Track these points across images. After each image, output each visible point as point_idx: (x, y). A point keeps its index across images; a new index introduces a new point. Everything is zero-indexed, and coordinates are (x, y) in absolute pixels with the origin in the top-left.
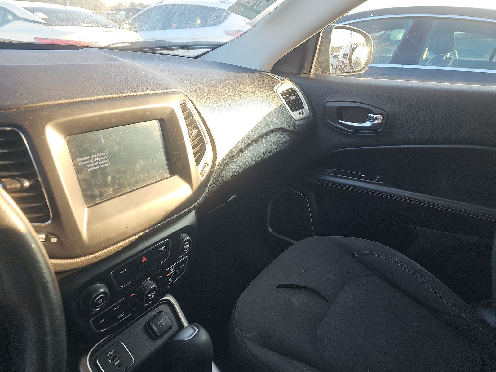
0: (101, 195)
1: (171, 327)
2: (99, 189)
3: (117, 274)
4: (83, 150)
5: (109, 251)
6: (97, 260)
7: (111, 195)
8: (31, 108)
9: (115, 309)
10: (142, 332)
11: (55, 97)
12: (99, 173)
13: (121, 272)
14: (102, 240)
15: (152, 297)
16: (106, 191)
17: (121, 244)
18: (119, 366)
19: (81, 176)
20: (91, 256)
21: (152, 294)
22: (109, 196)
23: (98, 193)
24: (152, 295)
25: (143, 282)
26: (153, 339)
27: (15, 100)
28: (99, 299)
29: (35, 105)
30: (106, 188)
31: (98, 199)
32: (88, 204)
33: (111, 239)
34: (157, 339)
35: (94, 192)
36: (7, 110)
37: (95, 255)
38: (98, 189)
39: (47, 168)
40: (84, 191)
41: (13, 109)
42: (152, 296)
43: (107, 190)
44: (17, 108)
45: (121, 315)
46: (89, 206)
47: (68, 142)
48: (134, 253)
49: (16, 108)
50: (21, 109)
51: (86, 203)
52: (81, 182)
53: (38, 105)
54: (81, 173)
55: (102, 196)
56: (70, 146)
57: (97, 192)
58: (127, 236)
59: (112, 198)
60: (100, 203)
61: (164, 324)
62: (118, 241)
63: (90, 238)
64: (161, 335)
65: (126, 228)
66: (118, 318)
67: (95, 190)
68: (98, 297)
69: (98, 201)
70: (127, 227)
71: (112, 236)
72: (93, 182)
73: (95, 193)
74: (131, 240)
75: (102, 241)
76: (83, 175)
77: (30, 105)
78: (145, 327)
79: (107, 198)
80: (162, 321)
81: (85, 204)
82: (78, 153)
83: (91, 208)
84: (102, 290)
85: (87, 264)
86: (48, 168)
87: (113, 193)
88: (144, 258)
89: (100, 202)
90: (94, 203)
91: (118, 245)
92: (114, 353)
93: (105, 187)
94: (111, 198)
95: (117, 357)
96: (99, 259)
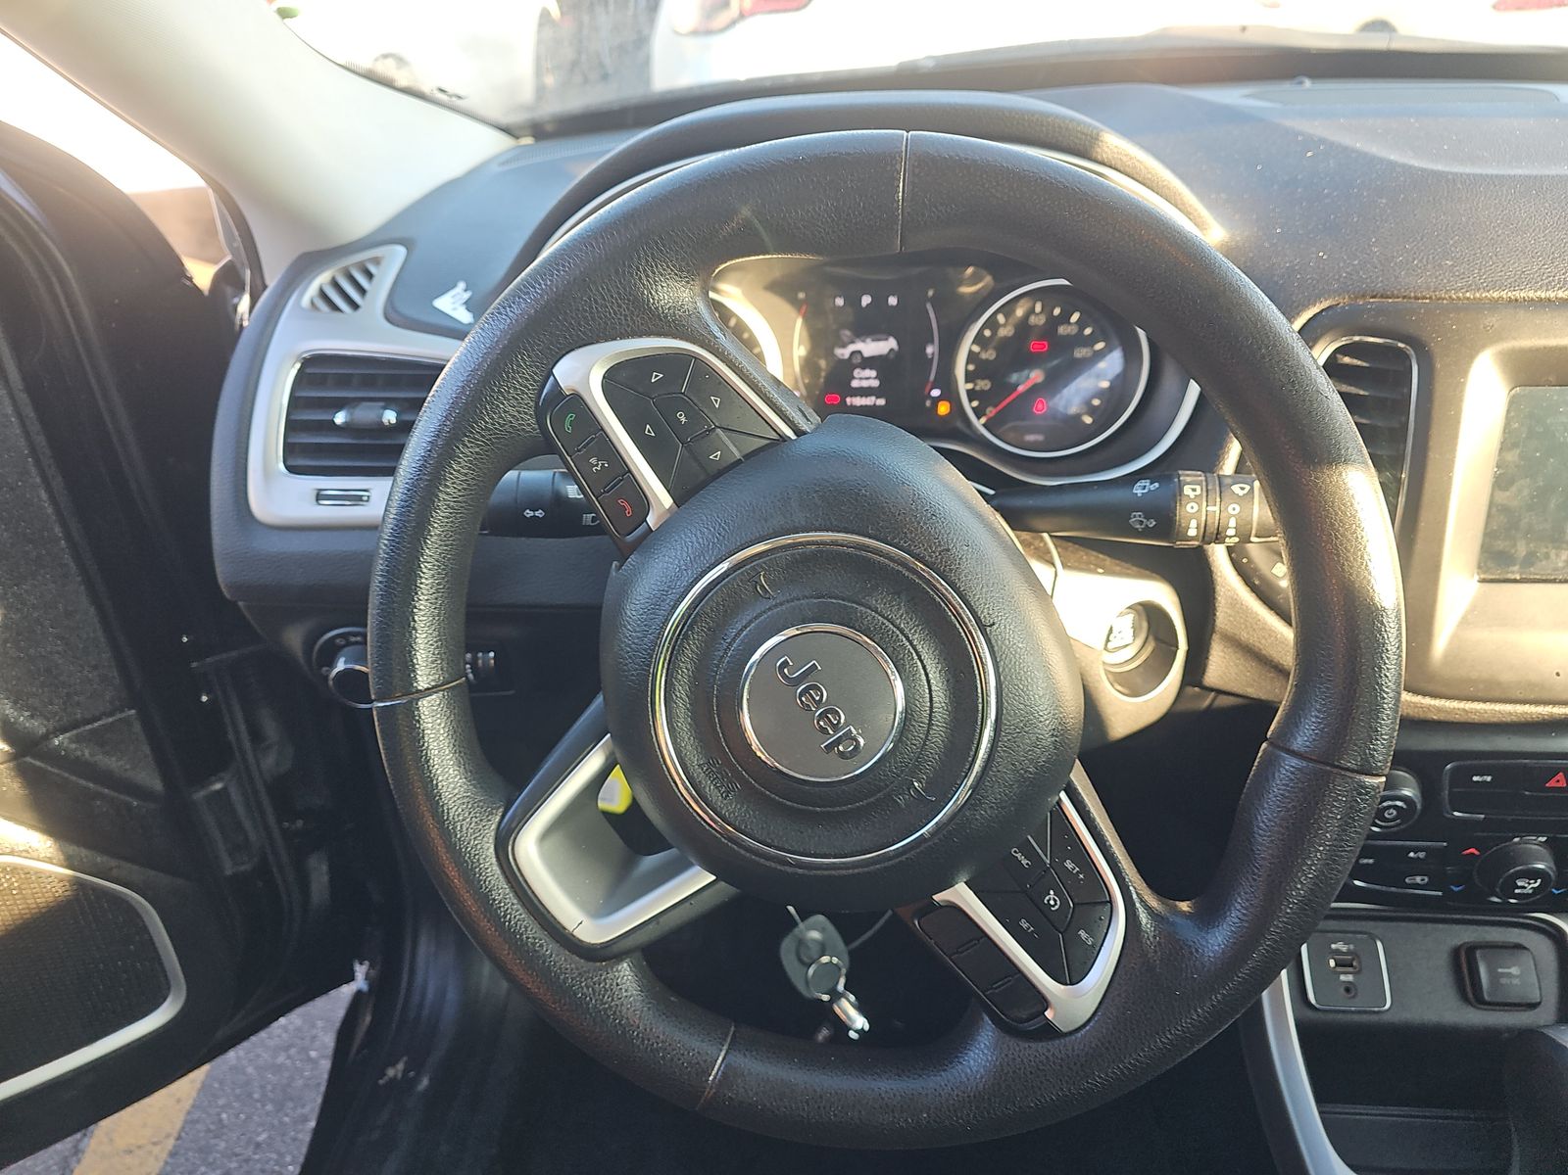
0: (1530, 560)
1: (1533, 1006)
2: (1531, 545)
3: (1462, 776)
4: (1542, 430)
5: (1476, 712)
6: (1435, 717)
7: (1556, 569)
8: (1465, 302)
9: (1412, 854)
10: (1442, 960)
11: (1539, 279)
12: (1554, 501)
13: (1475, 779)
14: (1474, 675)
15: (1525, 891)
16: (1547, 556)
17: (1520, 709)
18: (1348, 990)
19: (1502, 497)
20: (1428, 701)
21: (1530, 884)
22: (1549, 572)
23: (1524, 553)
24: (1528, 886)
25: (1521, 837)
26: (1465, 998)
27: (1436, 278)
28: (1389, 807)
29: (1478, 295)
30: (1554, 548)
31: (1516, 568)
32: (1485, 573)
33: (1499, 684)
34: (1475, 1004)
35: (1515, 545)
36: (1410, 298)
37: (1437, 702)
38: (1528, 544)
39: (1433, 455)
40: (1489, 535)
41: (1424, 298)
42: (1524, 888)
43: (1553, 553)
44: (1434, 297)
45: (1418, 879)
46: (1482, 576)
47: (1513, 403)
48: (1538, 750)
49: (1430, 298)
50: (1440, 301)
51: (1479, 567)
52: (1494, 509)
53: (1486, 296)
54: (1506, 489)
55: (1532, 564)
56: (1512, 414)
57: (1522, 550)
58: (1545, 696)
59: (1555, 579)
60: (1515, 581)
61: (1516, 981)
62: (1514, 697)
63: (1450, 656)
64: (1489, 1004)
65: (1555, 676)
66: (1407, 880)
67: (1519, 544)
68: (1390, 803)
69: (1513, 572)
70: (1558, 674)
71: (1506, 677)
72: (1526, 520)
73: (1516, 551)
74: (1552, 714)
75: (1473, 678)
76: (1508, 493)
77: (1468, 295)
78: (1456, 953)
79: (1542, 575)
80: (1514, 970)
81: (1476, 571)
82: (1524, 436)
83: (1487, 585)
84: (1407, 792)
85: (1408, 714)
86: (1437, 456)
87: (1564, 568)
88: (1557, 778)
89: (1518, 578)
90: (1499, 574)
91: (1509, 708)
92: (1349, 953)
93: (1550, 545)
94: (1553, 577)
95: (1351, 966)
96: (1442, 717)
